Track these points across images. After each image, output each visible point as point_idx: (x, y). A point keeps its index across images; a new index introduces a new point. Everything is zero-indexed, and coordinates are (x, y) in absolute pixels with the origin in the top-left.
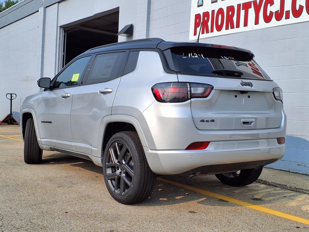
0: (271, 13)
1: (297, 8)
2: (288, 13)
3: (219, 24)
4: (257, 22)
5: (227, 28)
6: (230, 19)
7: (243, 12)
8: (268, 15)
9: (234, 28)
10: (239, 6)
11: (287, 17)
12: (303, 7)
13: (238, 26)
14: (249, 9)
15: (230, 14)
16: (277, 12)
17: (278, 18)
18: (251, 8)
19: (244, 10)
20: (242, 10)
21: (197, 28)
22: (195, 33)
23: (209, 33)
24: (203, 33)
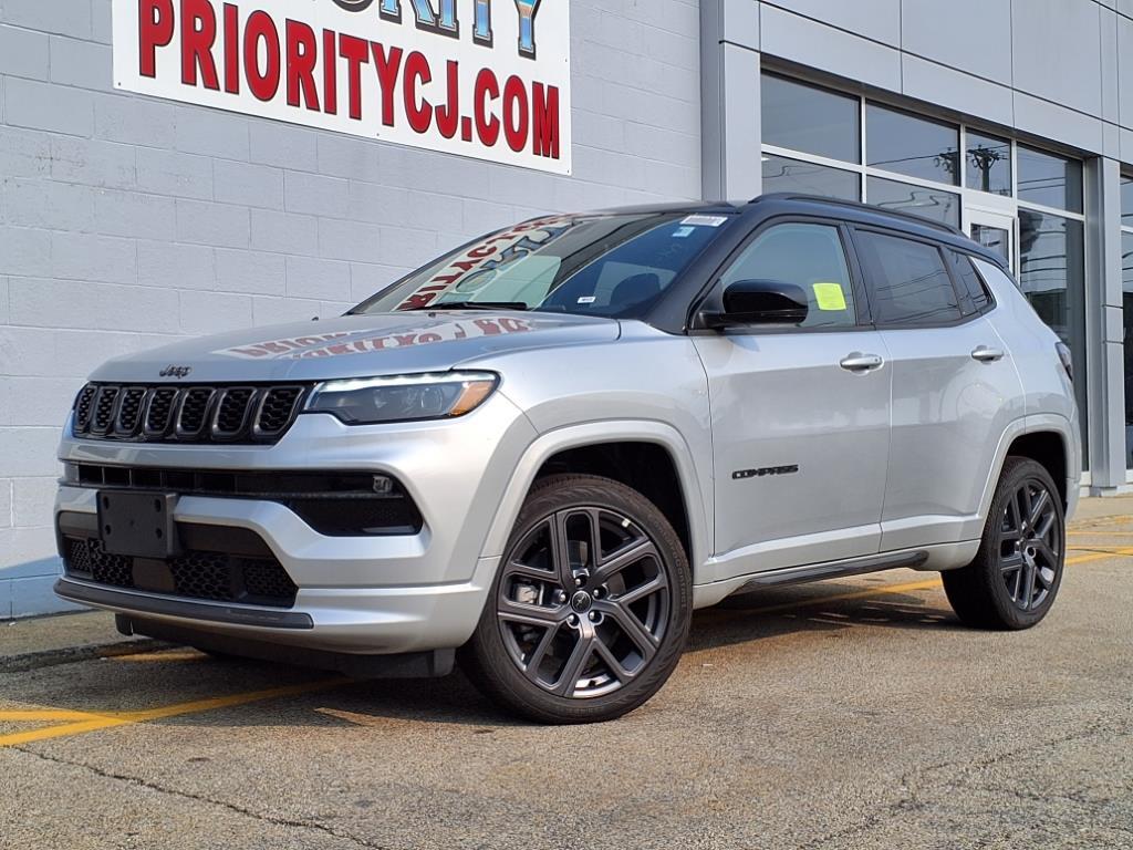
0: (425, 104)
1: (488, 122)
2: (467, 121)
3: (263, 71)
4: (388, 119)
5: (293, 100)
6: (301, 69)
7: (342, 65)
8: (419, 108)
9: (318, 110)
10: (329, 35)
11: (467, 134)
12: (498, 122)
13: (331, 108)
14: (362, 64)
15: (302, 52)
16: (440, 109)
17: (447, 130)
18: (367, 62)
19: (346, 60)
20: (341, 55)
21: (157, 48)
22: (148, 68)
23: (218, 89)
24: (188, 78)
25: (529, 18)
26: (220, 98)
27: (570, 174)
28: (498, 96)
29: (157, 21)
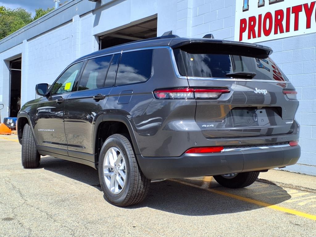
3: (267, 28)
4: (308, 26)
5: (276, 33)
6: (279, 23)
7: (292, 16)
9: (284, 32)
10: (288, 10)
13: (288, 30)
14: (300, 13)
15: (279, 18)
18: (302, 11)
19: (294, 14)
20: (292, 13)
21: (243, 33)
22: (241, 39)
24: (249, 38)
26: (257, 39)
29: (243, 26)
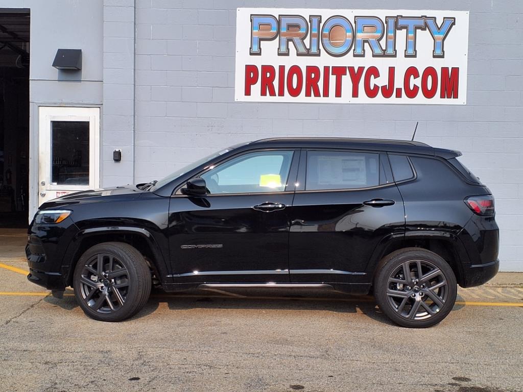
0: (376, 87)
1: (412, 88)
2: (399, 90)
4: (355, 94)
5: (308, 94)
6: (312, 83)
7: (333, 79)
8: (372, 88)
9: (320, 96)
10: (326, 69)
11: (399, 95)
12: (418, 88)
13: (326, 94)
14: (343, 76)
17: (387, 95)
18: (346, 75)
19: (335, 76)
20: (332, 75)
21: (252, 86)
22: (248, 92)
23: (275, 95)
24: (263, 93)
25: (440, 41)
26: (277, 99)
27: (465, 104)
28: (419, 76)
29: (252, 76)
